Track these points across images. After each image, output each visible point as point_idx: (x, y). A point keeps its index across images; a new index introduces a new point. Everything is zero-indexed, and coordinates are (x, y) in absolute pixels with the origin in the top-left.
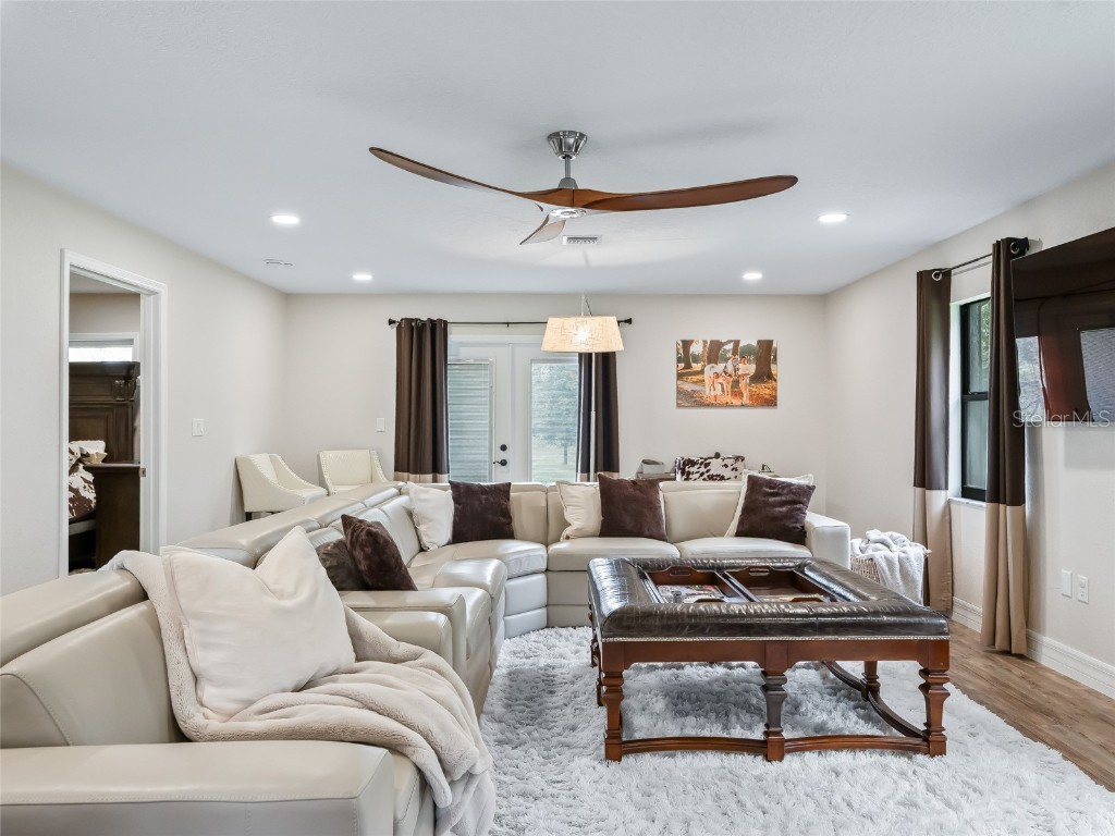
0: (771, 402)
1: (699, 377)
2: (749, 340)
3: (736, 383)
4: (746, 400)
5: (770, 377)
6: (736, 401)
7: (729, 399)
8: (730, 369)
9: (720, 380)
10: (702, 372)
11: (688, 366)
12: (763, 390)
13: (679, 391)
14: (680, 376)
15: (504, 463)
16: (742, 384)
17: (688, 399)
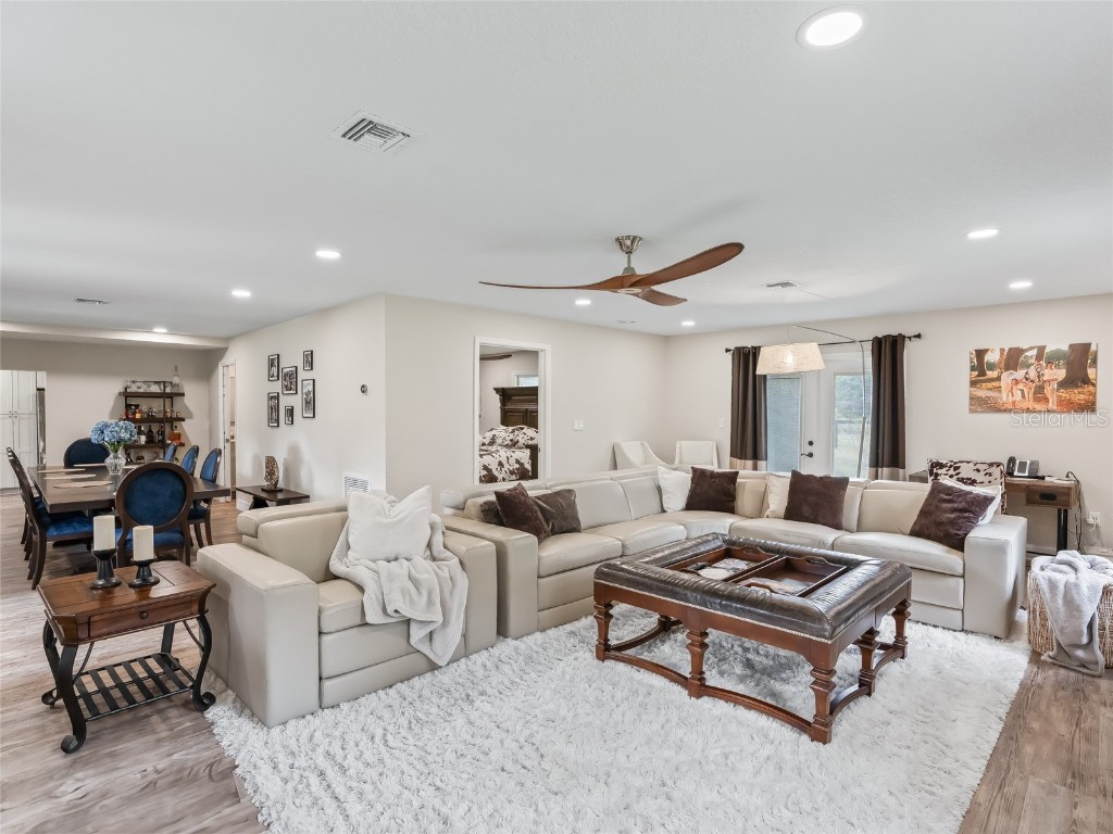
0: (1089, 407)
1: (996, 384)
2: (1059, 343)
3: (1040, 390)
4: (1052, 405)
5: (1086, 381)
6: (1038, 407)
7: (1031, 404)
8: (1032, 373)
9: (1021, 386)
10: (998, 379)
11: (982, 373)
12: (1078, 395)
13: (971, 398)
14: (973, 383)
15: (811, 455)
16: (1048, 390)
17: (980, 405)
